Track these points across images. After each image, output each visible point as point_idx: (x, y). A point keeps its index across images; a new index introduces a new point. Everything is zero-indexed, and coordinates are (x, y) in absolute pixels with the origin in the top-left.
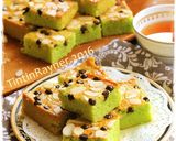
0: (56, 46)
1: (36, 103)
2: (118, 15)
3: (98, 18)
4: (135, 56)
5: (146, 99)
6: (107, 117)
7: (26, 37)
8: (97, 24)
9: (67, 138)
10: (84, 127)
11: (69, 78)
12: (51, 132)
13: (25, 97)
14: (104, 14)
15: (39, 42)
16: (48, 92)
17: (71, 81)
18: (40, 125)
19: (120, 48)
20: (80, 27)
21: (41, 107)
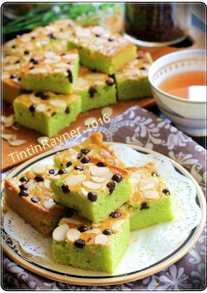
0: (54, 114)
1: (22, 194)
2: (138, 72)
3: (113, 76)
4: (156, 130)
5: (166, 191)
6: (113, 216)
7: (16, 101)
8: (109, 84)
9: (58, 243)
10: (81, 229)
11: (68, 159)
12: (41, 232)
13: (7, 185)
14: (120, 71)
15: (32, 109)
16: (39, 179)
17: (69, 164)
18: (27, 222)
19: (138, 118)
20: (87, 88)
21: (28, 199)
